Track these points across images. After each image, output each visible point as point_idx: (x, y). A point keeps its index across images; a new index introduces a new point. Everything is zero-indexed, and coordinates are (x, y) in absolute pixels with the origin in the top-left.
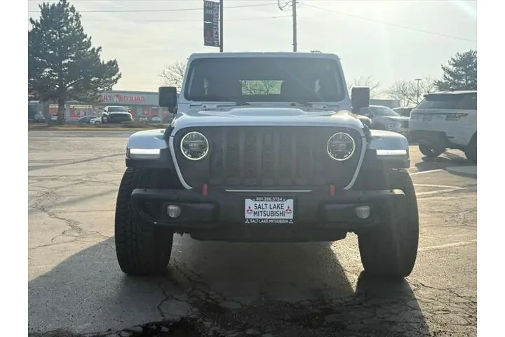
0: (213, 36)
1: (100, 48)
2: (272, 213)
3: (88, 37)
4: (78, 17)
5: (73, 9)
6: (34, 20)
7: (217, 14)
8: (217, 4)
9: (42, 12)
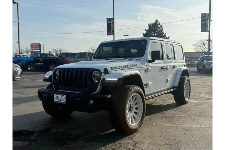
0: (205, 28)
1: (169, 37)
2: (60, 100)
3: (165, 33)
4: (161, 26)
5: (159, 24)
6: (147, 29)
7: (208, 18)
8: (208, 14)
9: (149, 27)
